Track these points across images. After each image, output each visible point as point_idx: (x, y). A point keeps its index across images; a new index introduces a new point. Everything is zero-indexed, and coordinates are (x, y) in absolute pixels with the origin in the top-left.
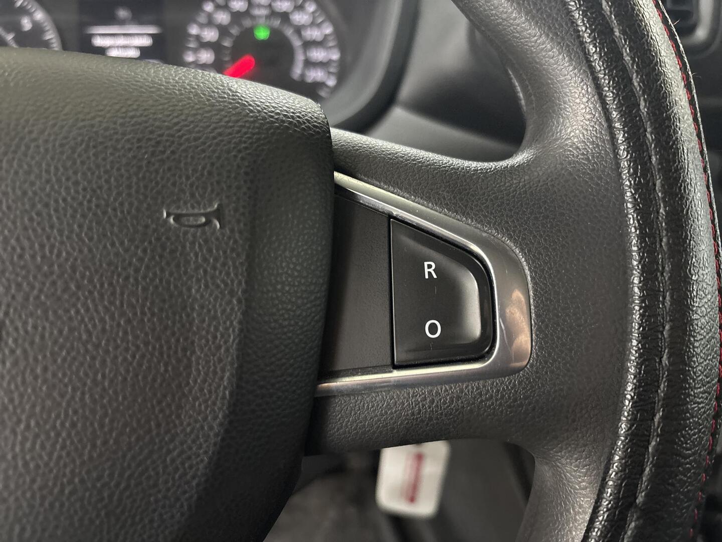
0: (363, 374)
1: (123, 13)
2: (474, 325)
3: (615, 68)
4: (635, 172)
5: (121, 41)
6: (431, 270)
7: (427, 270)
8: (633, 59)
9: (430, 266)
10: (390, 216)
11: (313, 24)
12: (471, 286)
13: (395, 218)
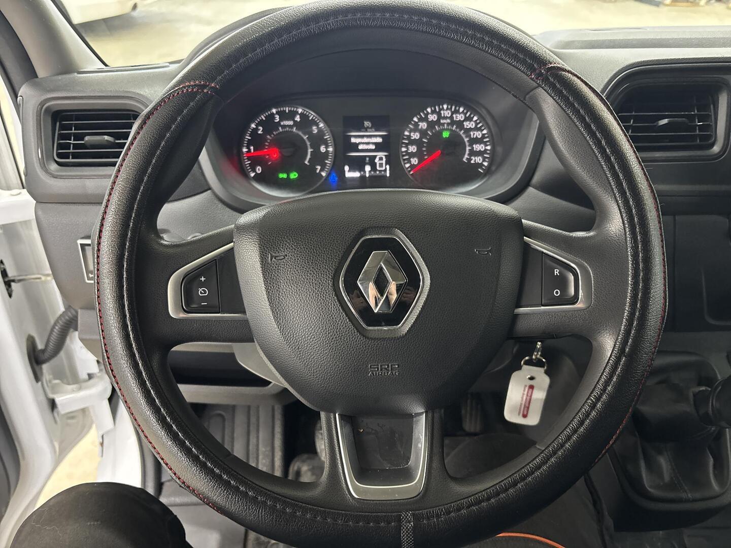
0: (531, 307)
1: (367, 124)
2: (572, 291)
3: (626, 206)
4: (631, 242)
5: (365, 140)
6: (557, 272)
7: (555, 272)
8: (633, 203)
9: (557, 271)
10: (543, 252)
11: (477, 129)
12: (571, 278)
13: (544, 253)
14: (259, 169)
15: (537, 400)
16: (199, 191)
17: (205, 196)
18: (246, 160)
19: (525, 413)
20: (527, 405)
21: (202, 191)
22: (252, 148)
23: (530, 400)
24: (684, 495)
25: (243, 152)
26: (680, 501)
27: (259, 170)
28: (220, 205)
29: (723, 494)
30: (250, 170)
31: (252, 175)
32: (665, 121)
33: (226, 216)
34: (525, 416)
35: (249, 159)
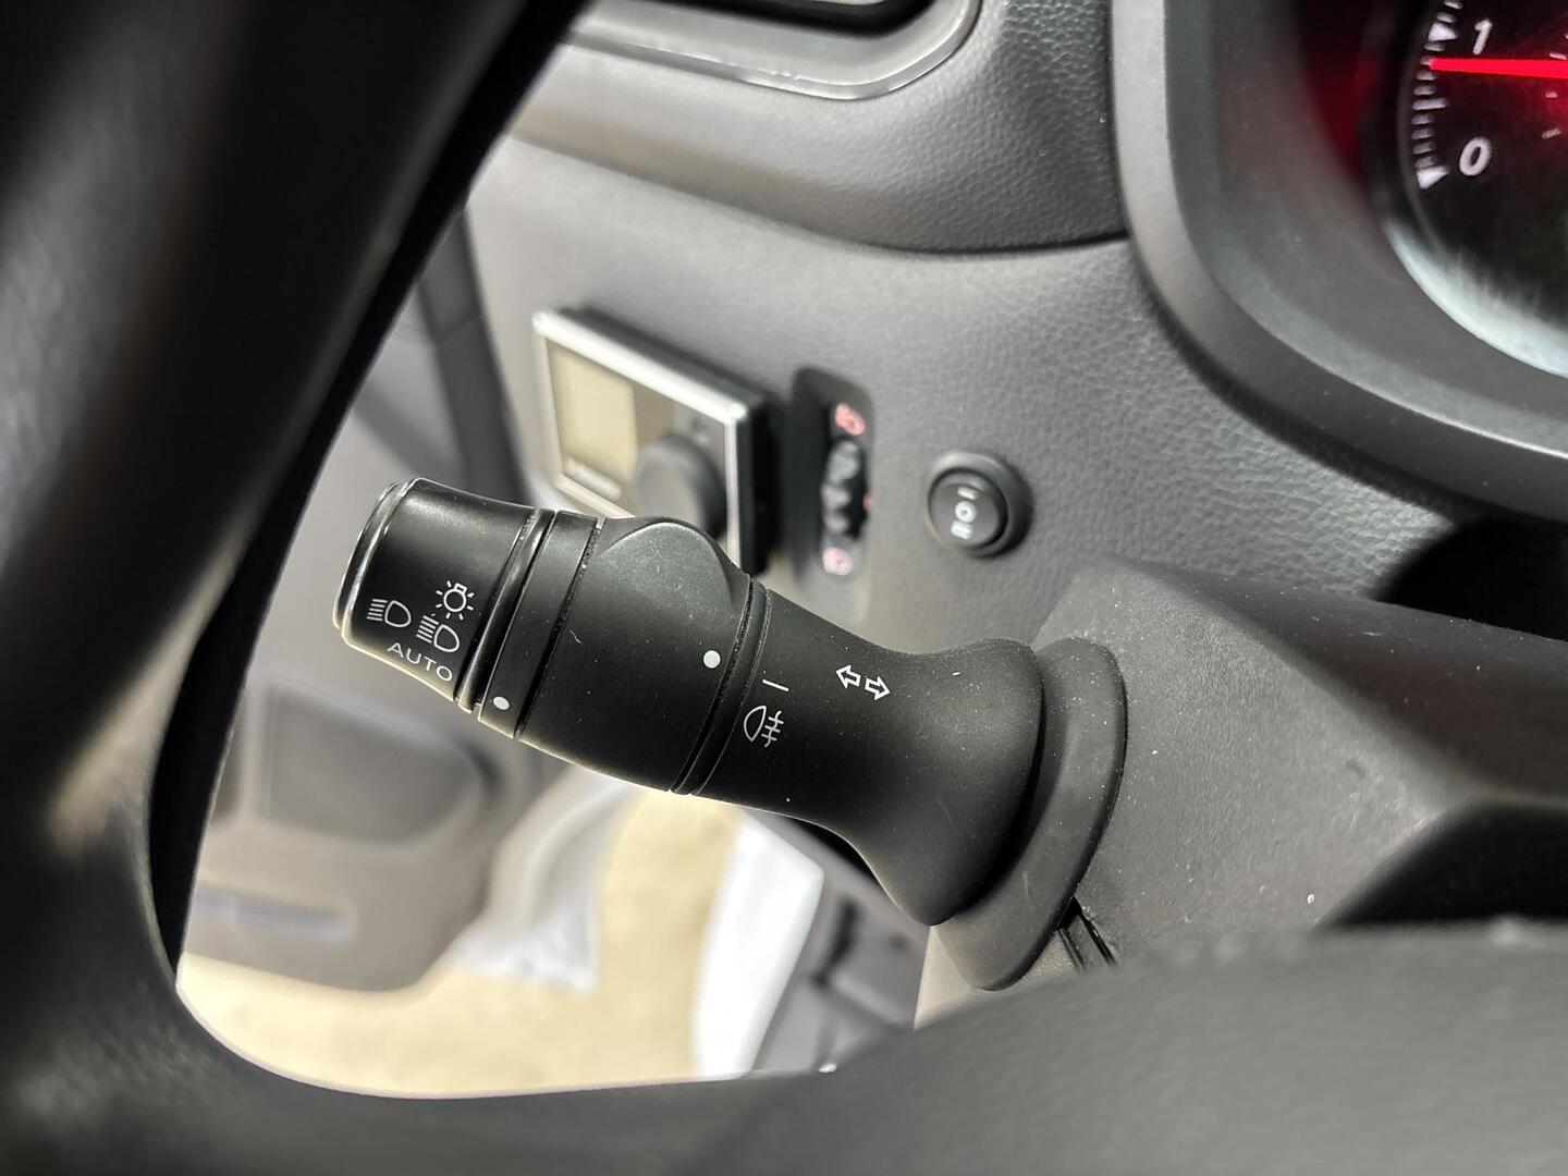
14: (1477, 153)
16: (1065, 232)
17: (1083, 267)
18: (1426, 91)
21: (1076, 234)
22: (1484, 27)
25: (1426, 40)
27: (1475, 157)
28: (1150, 341)
30: (1425, 149)
31: (1429, 176)
33: (1159, 409)
35: (1443, 86)
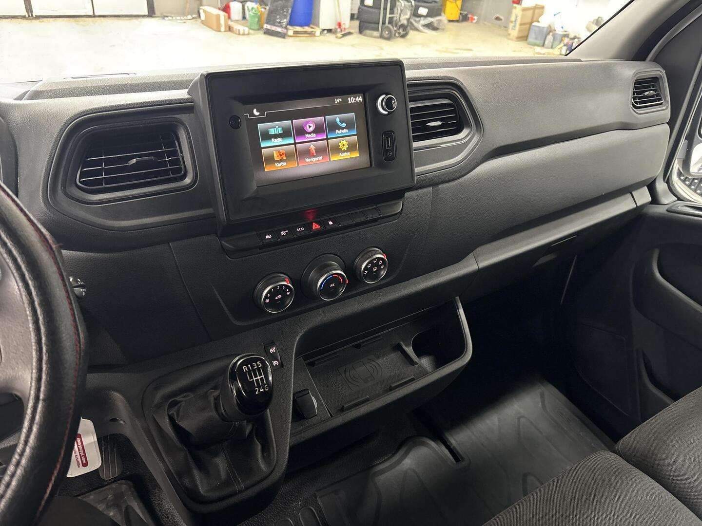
15: (90, 444)
19: (84, 462)
20: (82, 454)
23: (83, 448)
24: (237, 488)
26: (234, 494)
29: (272, 472)
32: (134, 161)
34: (85, 465)
